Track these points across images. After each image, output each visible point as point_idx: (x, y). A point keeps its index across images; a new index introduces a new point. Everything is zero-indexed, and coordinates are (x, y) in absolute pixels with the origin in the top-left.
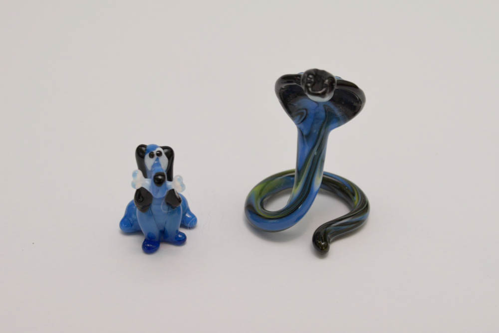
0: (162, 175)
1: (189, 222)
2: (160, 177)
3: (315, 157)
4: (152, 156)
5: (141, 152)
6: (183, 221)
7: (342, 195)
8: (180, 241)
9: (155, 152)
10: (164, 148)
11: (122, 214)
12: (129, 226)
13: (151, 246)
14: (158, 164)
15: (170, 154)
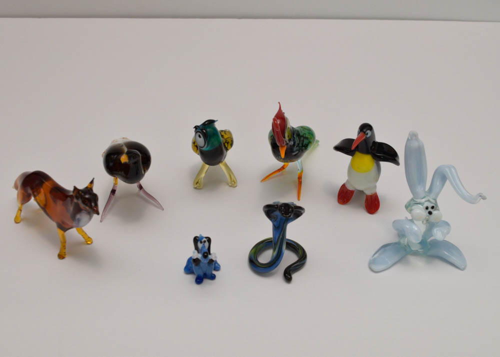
0: (206, 253)
1: (217, 268)
2: (206, 254)
3: (282, 238)
4: (201, 242)
5: (196, 240)
6: (215, 268)
7: (293, 249)
8: (213, 277)
9: (203, 241)
10: (206, 238)
11: (185, 265)
12: (188, 270)
13: (199, 280)
14: (204, 247)
15: (209, 240)
